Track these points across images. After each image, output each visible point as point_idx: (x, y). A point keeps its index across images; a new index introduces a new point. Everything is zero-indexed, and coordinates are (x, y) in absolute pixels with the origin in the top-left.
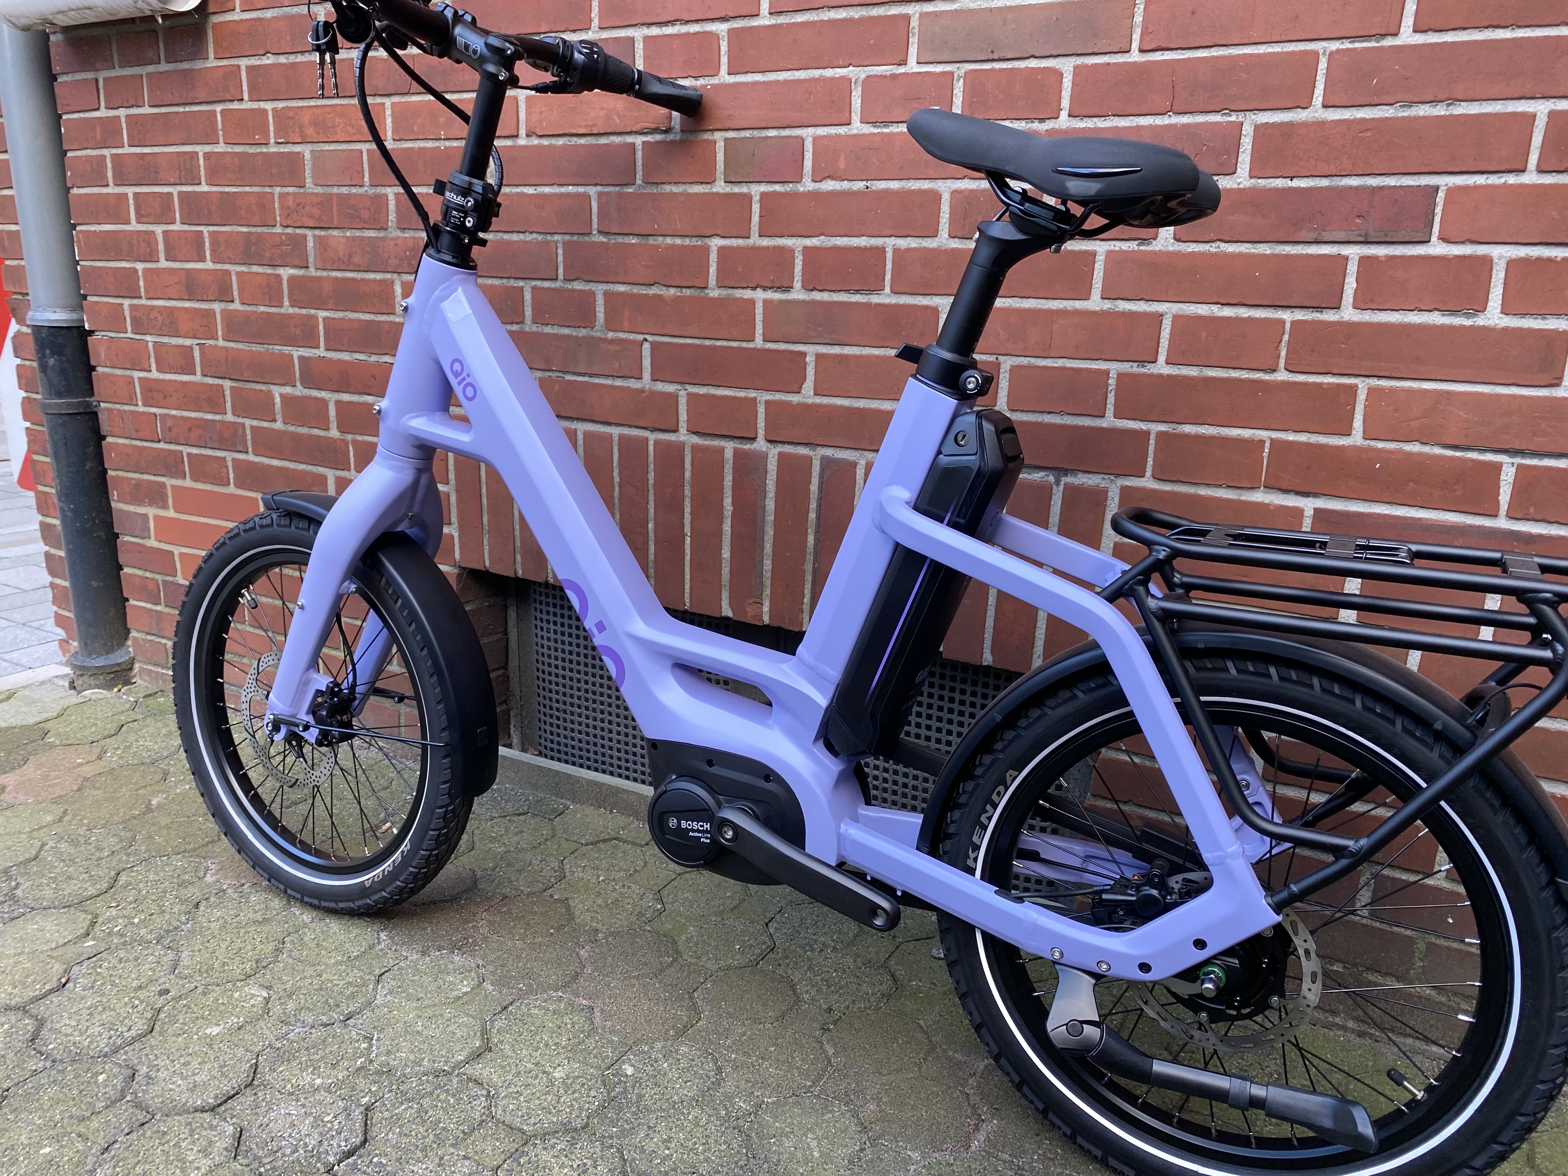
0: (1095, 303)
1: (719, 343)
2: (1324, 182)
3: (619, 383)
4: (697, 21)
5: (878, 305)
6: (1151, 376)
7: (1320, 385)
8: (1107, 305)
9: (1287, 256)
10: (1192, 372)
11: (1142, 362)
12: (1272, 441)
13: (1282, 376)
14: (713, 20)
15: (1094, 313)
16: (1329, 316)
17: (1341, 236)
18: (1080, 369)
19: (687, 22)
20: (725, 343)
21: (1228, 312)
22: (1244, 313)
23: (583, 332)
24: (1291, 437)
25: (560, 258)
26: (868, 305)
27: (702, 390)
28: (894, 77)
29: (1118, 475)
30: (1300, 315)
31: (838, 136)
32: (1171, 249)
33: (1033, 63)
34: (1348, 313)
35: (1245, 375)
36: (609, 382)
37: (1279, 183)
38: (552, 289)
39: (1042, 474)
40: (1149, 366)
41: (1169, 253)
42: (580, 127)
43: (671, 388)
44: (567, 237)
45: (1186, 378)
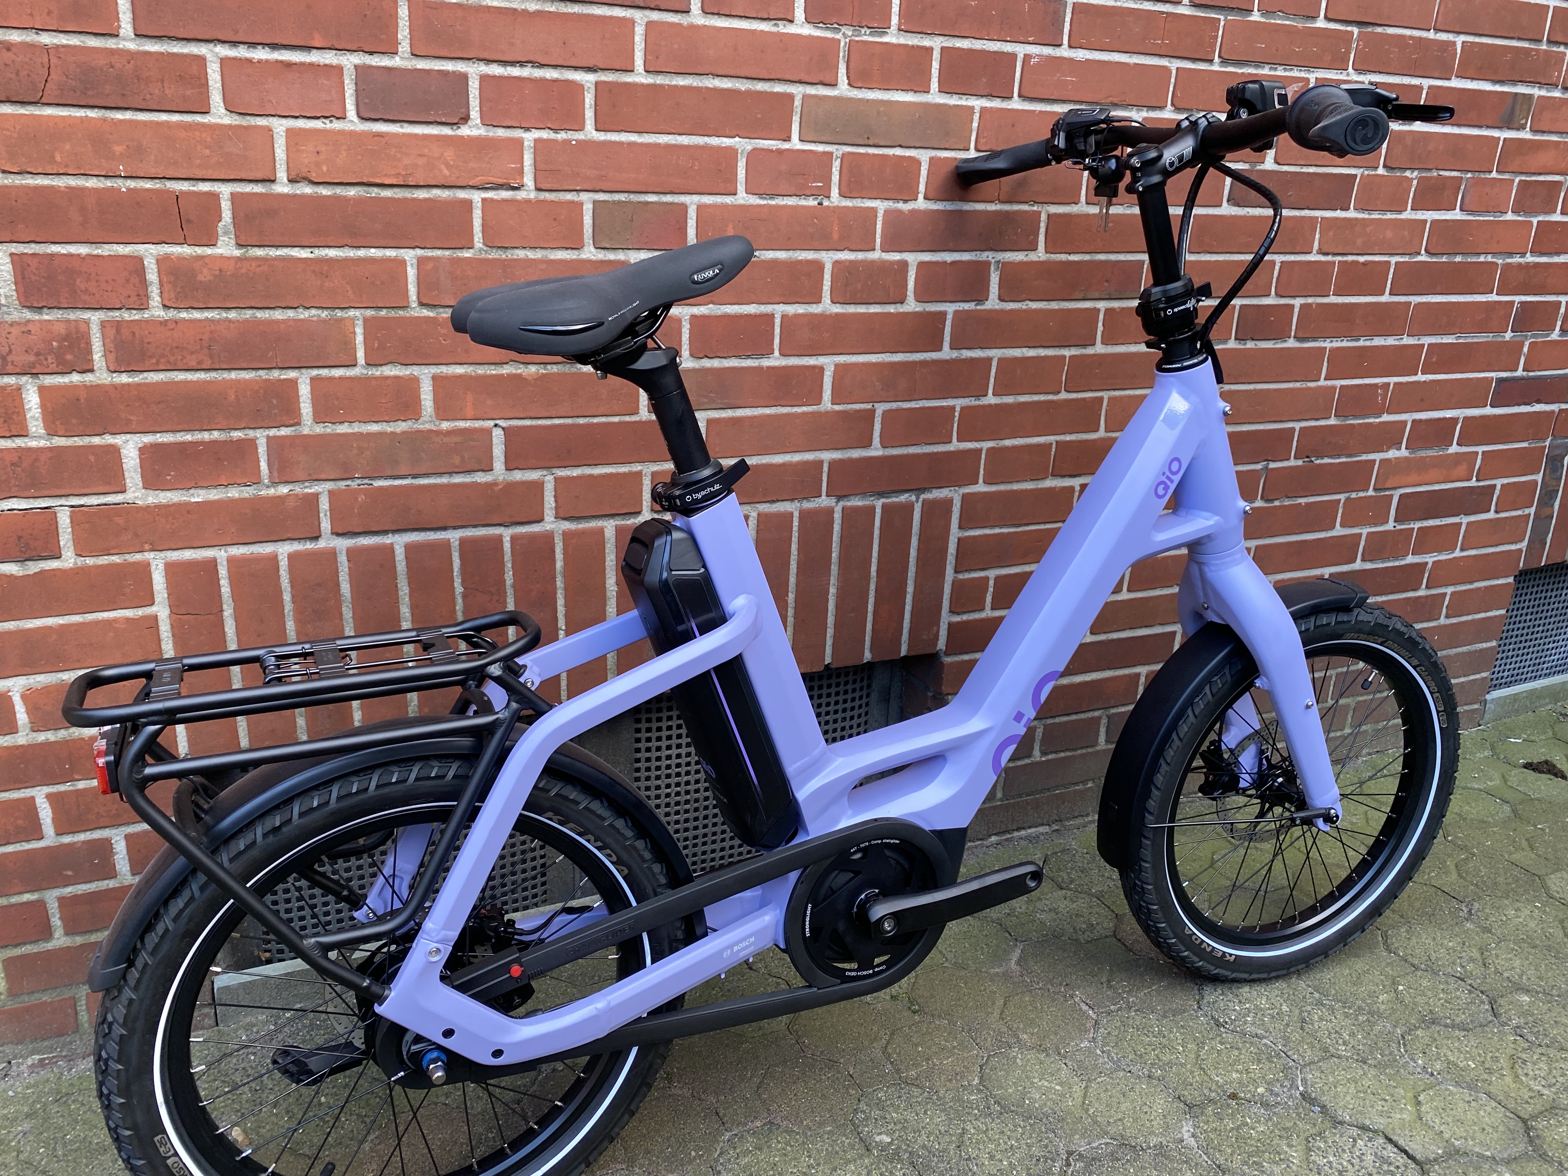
0: (946, 353)
1: (595, 420)
2: (1087, 257)
3: (458, 479)
4: (555, 67)
5: (769, 368)
6: (984, 406)
7: (1084, 399)
8: (955, 354)
9: (1069, 310)
10: (1009, 400)
11: (978, 397)
12: (1057, 442)
13: (1064, 395)
14: (576, 68)
15: (946, 362)
16: (1090, 351)
17: (1097, 295)
18: (936, 407)
19: (542, 66)
20: (603, 420)
21: (1031, 353)
22: (1043, 352)
23: (401, 427)
24: (1068, 438)
25: (360, 339)
26: (760, 369)
27: (575, 472)
28: (780, 152)
29: (960, 486)
30: (1074, 351)
31: (725, 206)
32: (997, 307)
33: (898, 152)
34: (1099, 348)
35: (1042, 398)
36: (444, 480)
37: (1063, 257)
38: (350, 378)
39: (906, 495)
40: (983, 399)
41: (996, 310)
42: (386, 175)
43: (533, 475)
44: (370, 313)
45: (1007, 405)
